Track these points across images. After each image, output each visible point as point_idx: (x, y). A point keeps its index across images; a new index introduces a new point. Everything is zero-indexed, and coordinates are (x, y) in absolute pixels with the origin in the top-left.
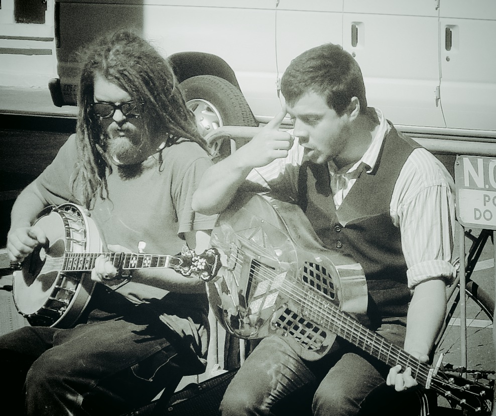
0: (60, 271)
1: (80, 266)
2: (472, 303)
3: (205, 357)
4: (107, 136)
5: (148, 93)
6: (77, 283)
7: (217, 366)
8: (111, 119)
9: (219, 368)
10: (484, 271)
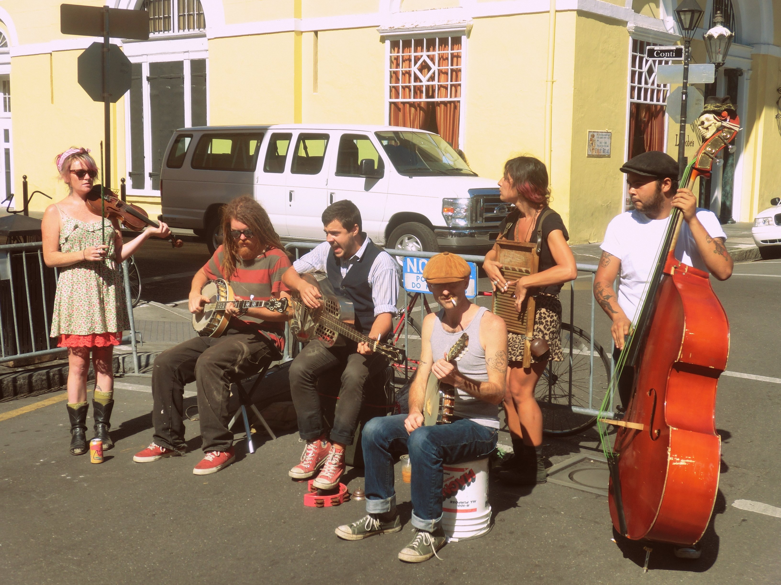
0: (214, 310)
1: (223, 307)
2: (411, 328)
3: (283, 352)
4: (237, 247)
5: (257, 226)
6: (222, 316)
7: (288, 357)
8: (239, 238)
9: (290, 357)
10: (416, 312)
